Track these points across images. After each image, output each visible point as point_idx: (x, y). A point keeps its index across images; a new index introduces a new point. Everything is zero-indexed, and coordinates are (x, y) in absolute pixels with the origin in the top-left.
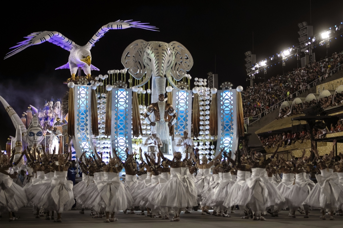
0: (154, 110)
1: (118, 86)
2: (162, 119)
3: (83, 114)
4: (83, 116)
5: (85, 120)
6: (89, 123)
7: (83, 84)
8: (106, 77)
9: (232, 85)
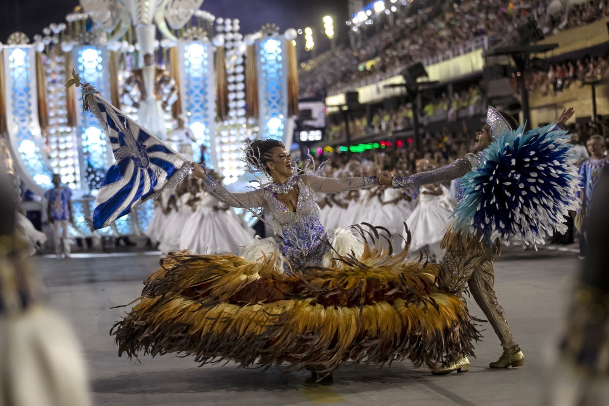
0: (136, 81)
1: (82, 42)
2: (152, 95)
3: (21, 95)
4: (23, 98)
5: (26, 105)
6: (34, 108)
7: (19, 43)
8: (62, 27)
9: (278, 29)
